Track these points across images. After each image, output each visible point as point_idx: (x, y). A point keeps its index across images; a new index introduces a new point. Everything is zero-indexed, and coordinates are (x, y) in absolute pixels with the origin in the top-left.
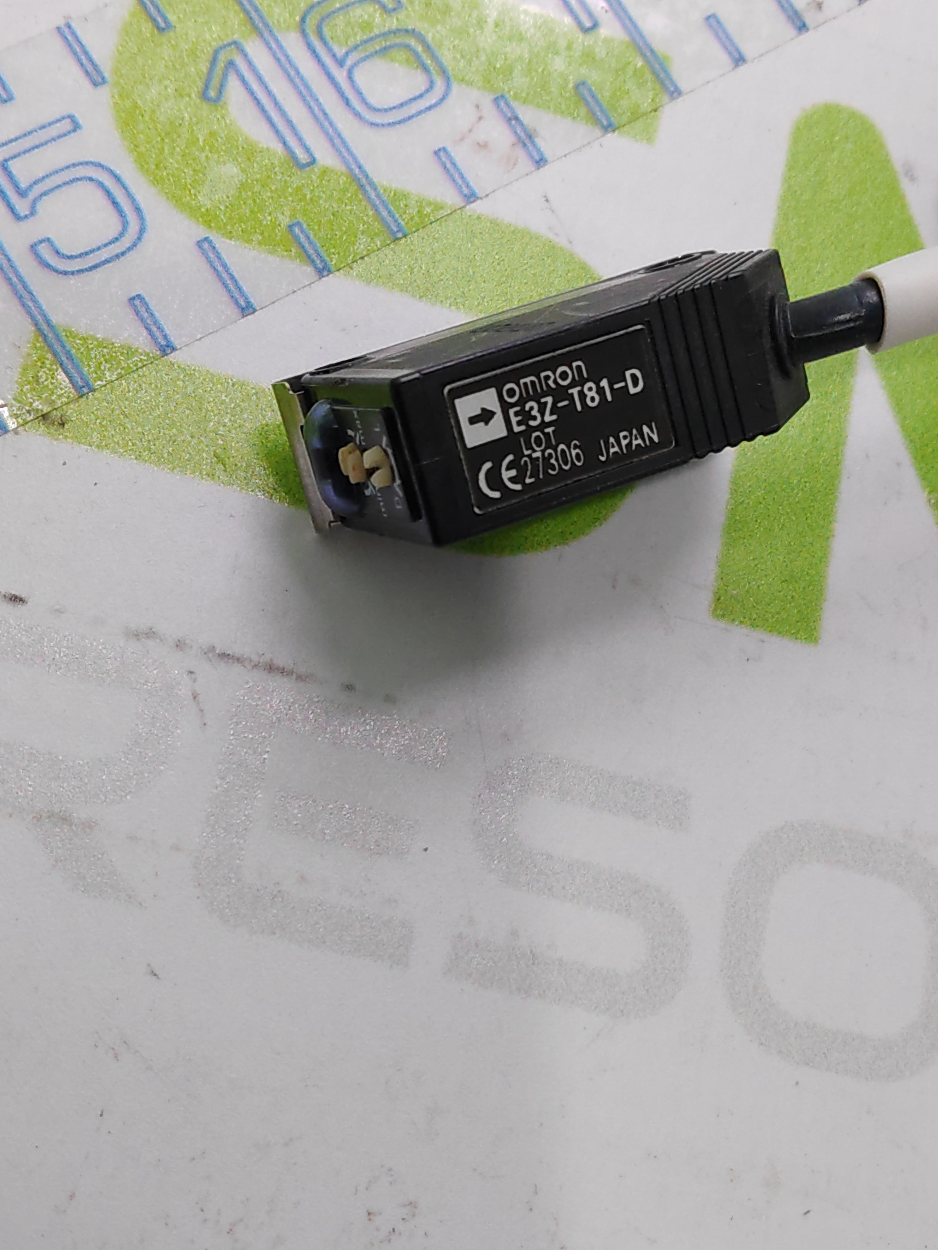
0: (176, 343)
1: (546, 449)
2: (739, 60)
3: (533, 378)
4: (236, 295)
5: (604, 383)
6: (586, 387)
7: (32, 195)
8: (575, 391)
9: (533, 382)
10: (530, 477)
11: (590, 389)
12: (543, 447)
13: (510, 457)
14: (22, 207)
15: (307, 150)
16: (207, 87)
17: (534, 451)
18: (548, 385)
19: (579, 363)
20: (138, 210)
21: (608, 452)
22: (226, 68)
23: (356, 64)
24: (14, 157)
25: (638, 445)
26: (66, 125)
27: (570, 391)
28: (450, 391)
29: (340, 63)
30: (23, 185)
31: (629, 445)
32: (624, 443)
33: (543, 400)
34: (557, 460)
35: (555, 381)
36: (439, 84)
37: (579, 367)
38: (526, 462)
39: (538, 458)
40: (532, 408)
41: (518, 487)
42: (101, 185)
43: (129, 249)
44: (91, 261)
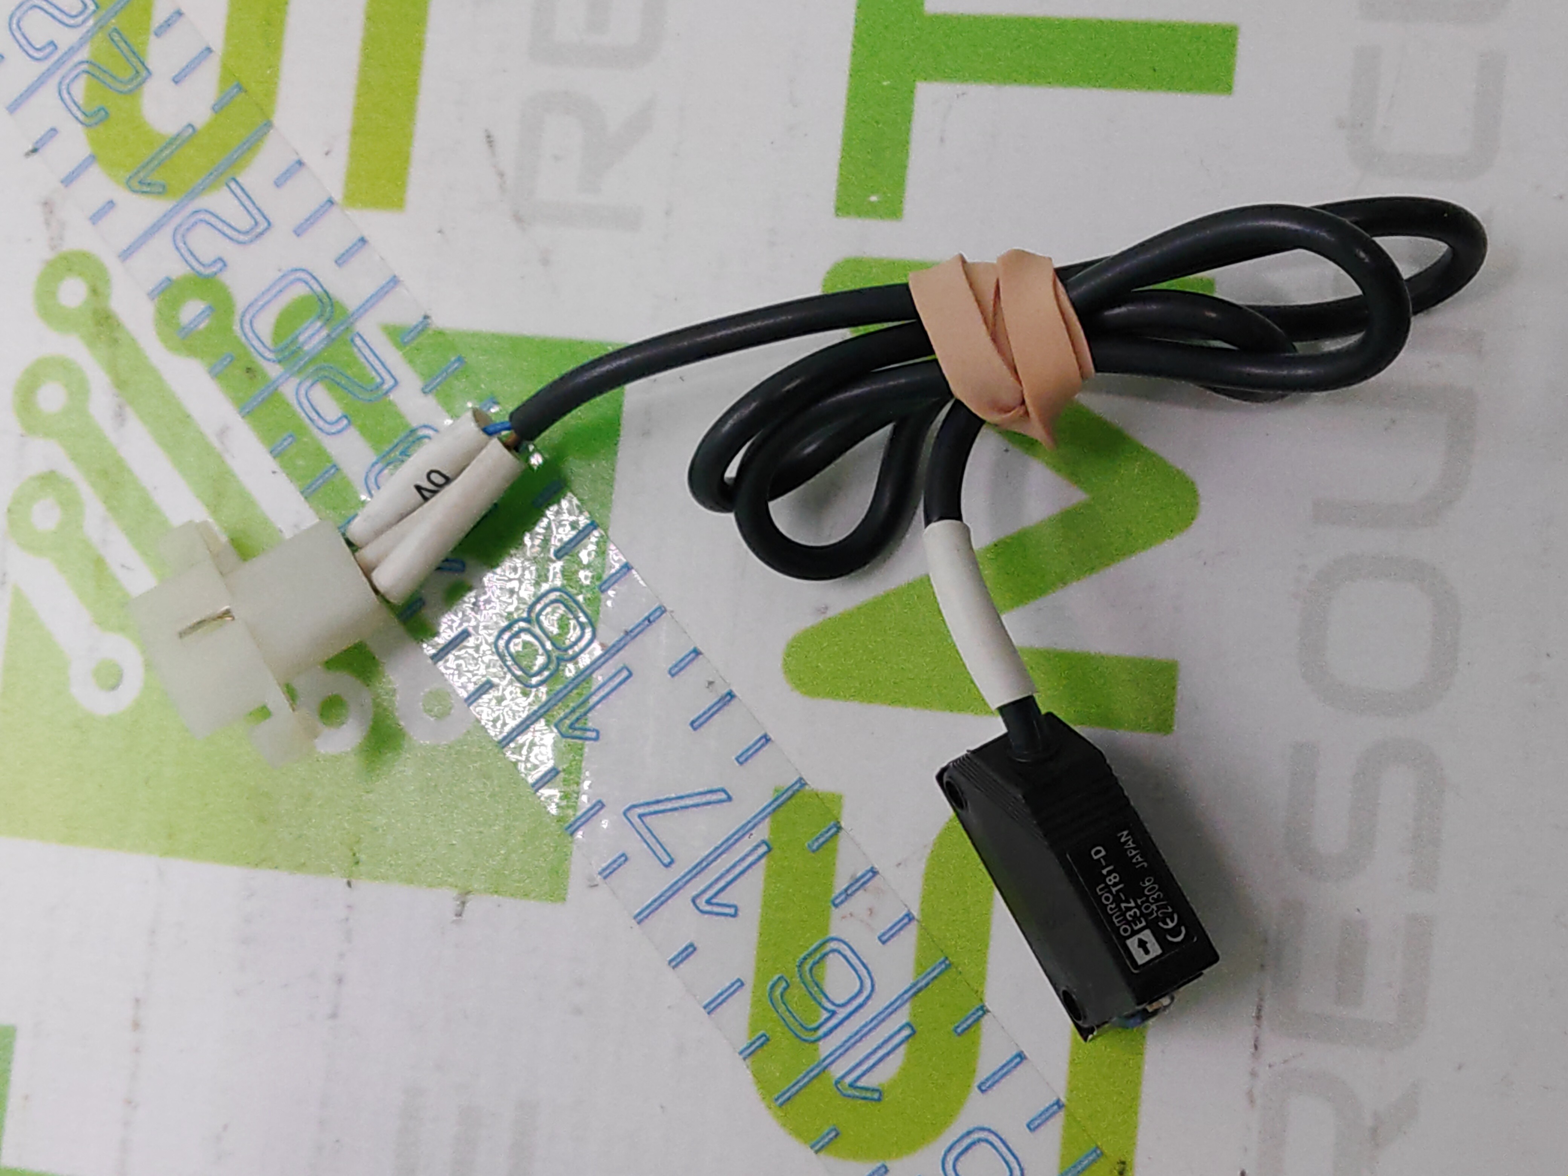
0: (1055, 1099)
1: (1149, 902)
2: (766, 739)
3: (1114, 917)
4: (1013, 1064)
5: (1104, 872)
6: (1110, 883)
8: (1114, 890)
9: (1117, 918)
10: (1168, 909)
11: (1110, 880)
12: (1149, 904)
13: (1161, 924)
15: (900, 1029)
16: (872, 1099)
17: (1153, 909)
18: (1115, 908)
19: (1098, 890)
20: (969, 1133)
21: (1141, 862)
22: (856, 1088)
23: (833, 1004)
25: (1133, 842)
27: (1114, 892)
28: (1135, 969)
29: (833, 1013)
31: (1134, 849)
32: (1134, 853)
33: (1124, 909)
34: (1154, 894)
35: (1112, 904)
36: (833, 945)
37: (1101, 890)
38: (1161, 913)
39: (1157, 906)
40: (1130, 916)
41: (1176, 917)
42: (957, 1158)
43: (996, 1135)
44: (1010, 1158)
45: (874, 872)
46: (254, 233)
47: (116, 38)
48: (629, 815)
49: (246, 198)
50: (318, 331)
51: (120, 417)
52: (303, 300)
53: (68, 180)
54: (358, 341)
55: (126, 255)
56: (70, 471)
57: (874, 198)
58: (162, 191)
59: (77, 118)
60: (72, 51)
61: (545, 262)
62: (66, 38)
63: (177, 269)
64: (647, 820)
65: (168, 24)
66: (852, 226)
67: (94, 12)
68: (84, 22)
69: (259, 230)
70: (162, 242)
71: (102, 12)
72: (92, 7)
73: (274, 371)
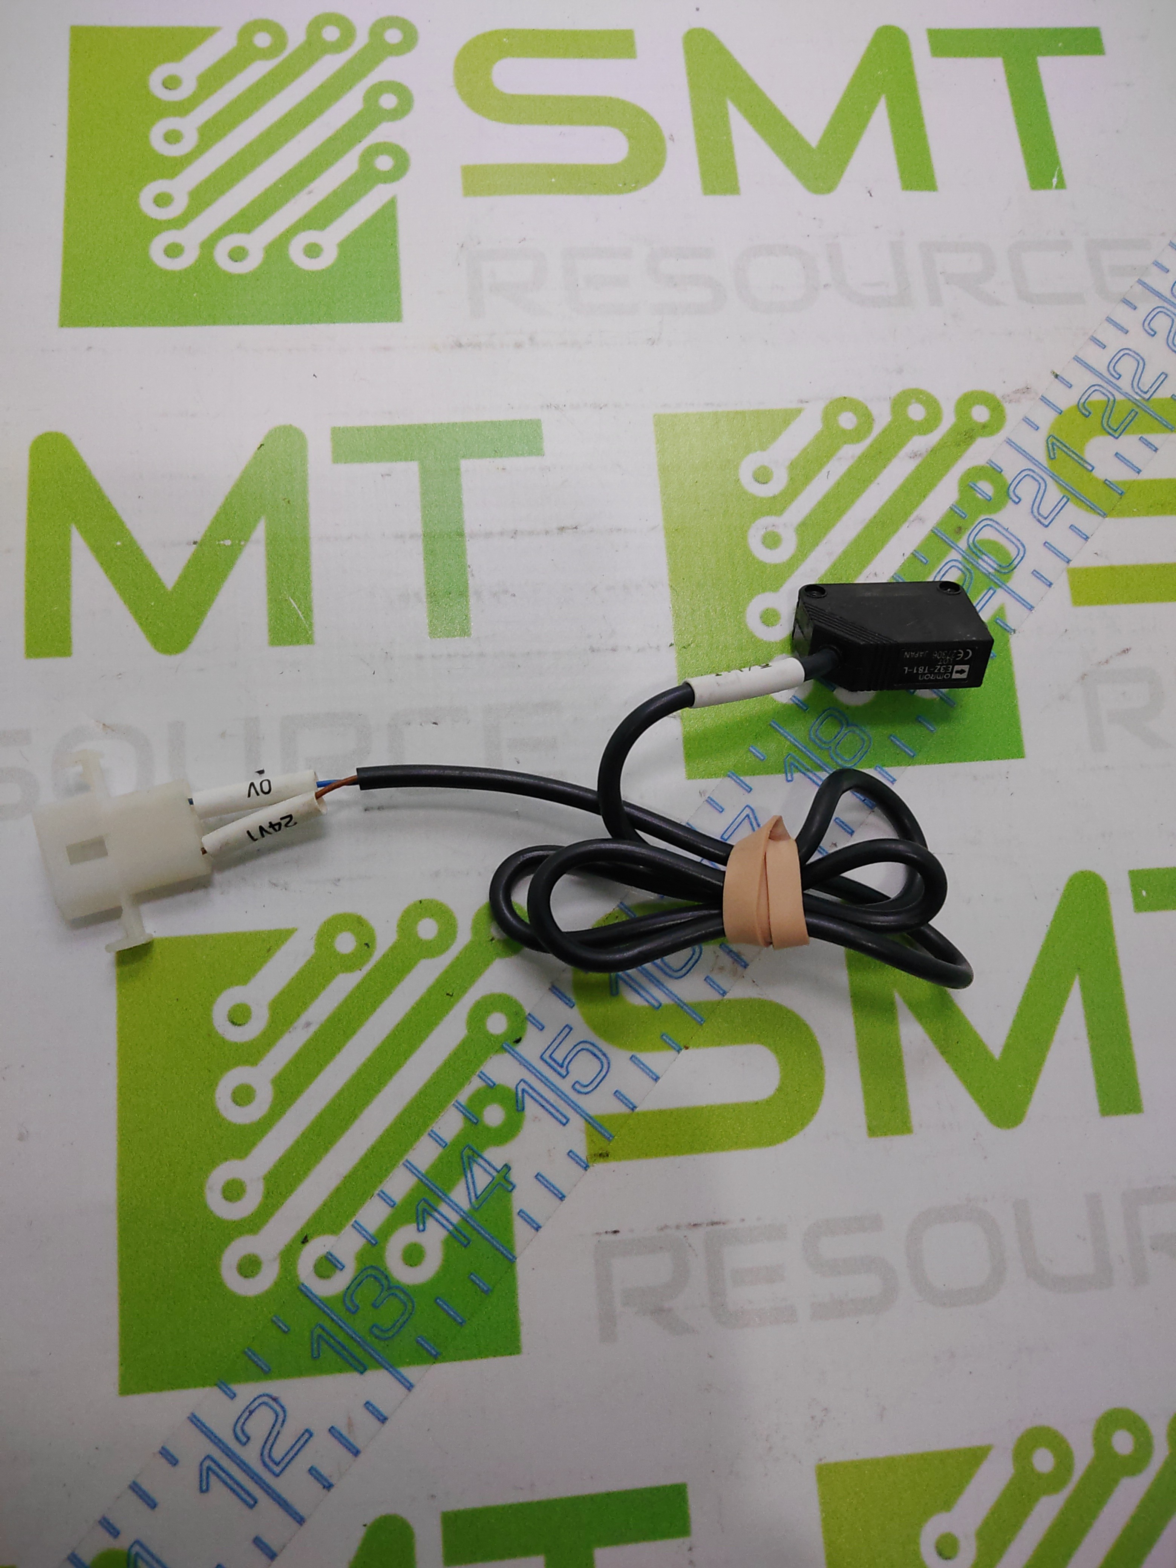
0: (637, 1105)
4: (651, 1074)
5: (915, 671)
7: (565, 1066)
14: (564, 1072)
15: (656, 1000)
16: (612, 990)
20: (604, 1055)
22: (617, 979)
24: (552, 1053)
26: (567, 1030)
30: (561, 1062)
36: (697, 949)
42: (587, 1050)
43: (607, 1073)
44: (595, 1083)
45: (746, 966)
46: (1040, 518)
47: (1133, 415)
48: (747, 808)
49: (1058, 510)
50: (992, 567)
51: (914, 456)
52: (1007, 554)
53: (1043, 399)
54: (991, 592)
55: (1009, 442)
56: (876, 430)
57: (1144, 893)
58: (1051, 458)
59: (1080, 399)
60: (1118, 389)
61: (1062, 698)
62: (1125, 383)
63: (1009, 475)
64: (746, 820)
65: (1148, 444)
66: (1125, 882)
67: (1144, 399)
68: (1137, 393)
69: (1042, 520)
70: (1024, 464)
71: (1145, 403)
72: (1147, 396)
73: (963, 544)
